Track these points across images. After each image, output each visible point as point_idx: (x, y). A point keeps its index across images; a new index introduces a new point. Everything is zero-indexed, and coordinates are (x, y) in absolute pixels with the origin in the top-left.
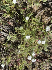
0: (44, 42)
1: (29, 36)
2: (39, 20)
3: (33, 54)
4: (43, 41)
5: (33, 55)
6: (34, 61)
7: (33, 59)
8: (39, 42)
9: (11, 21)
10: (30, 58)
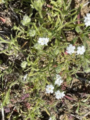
0: (81, 50)
1: (45, 37)
2: (67, 5)
3: (58, 80)
4: (79, 48)
5: (56, 82)
6: (60, 95)
7: (58, 91)
8: (71, 49)
9: (6, 15)
10: (50, 89)
